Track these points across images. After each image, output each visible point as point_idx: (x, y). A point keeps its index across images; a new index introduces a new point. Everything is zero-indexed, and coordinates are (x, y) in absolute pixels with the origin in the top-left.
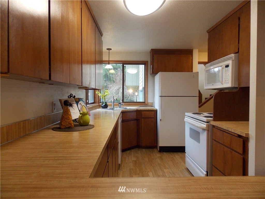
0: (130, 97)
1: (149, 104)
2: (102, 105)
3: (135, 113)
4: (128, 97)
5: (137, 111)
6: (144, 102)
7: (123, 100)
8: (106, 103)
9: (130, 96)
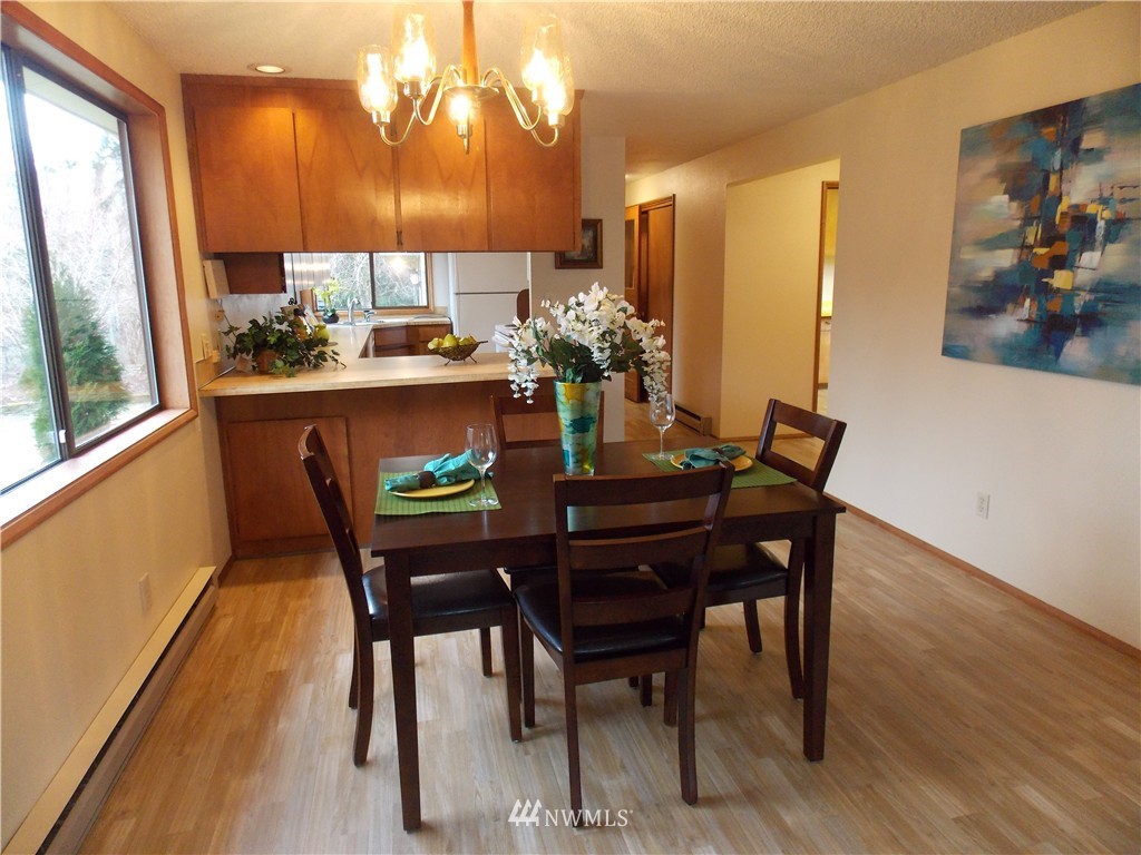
0: (398, 286)
1: (439, 311)
2: (326, 317)
3: (404, 332)
4: (392, 287)
5: (408, 327)
6: (427, 307)
7: (374, 303)
8: (333, 311)
9: (397, 280)
